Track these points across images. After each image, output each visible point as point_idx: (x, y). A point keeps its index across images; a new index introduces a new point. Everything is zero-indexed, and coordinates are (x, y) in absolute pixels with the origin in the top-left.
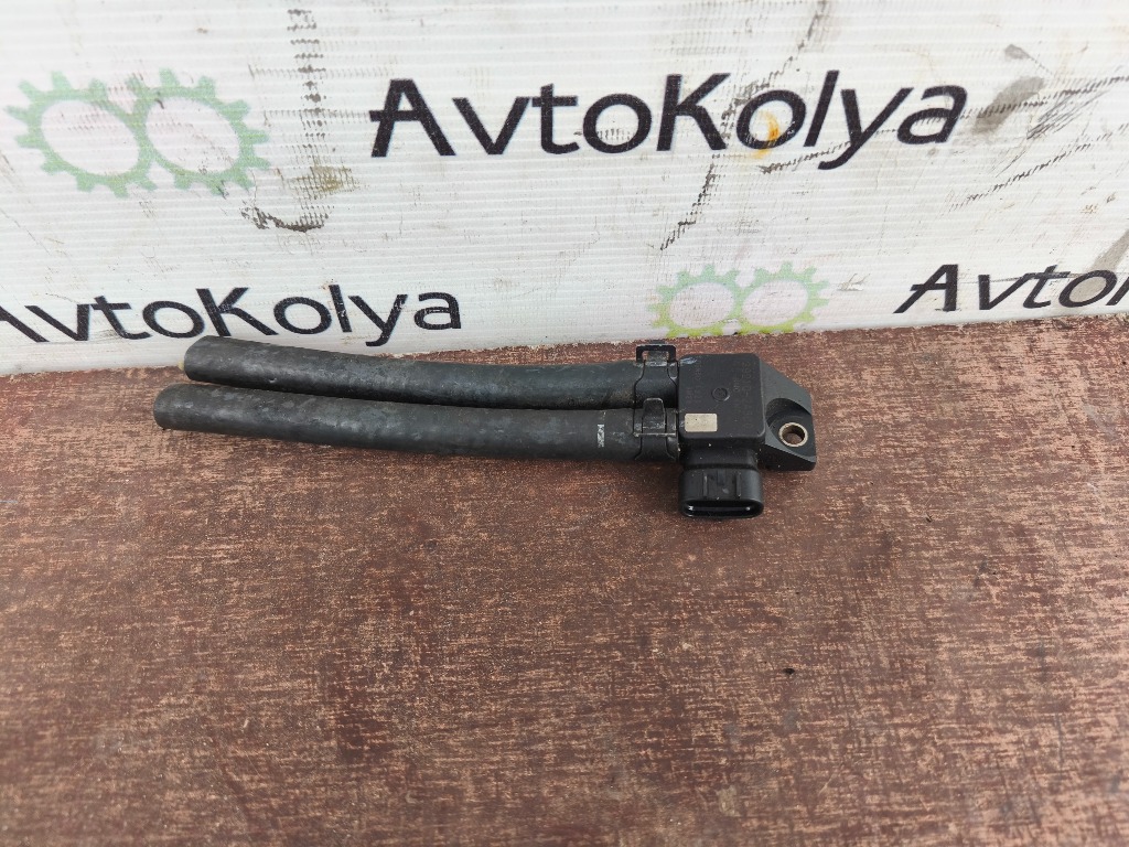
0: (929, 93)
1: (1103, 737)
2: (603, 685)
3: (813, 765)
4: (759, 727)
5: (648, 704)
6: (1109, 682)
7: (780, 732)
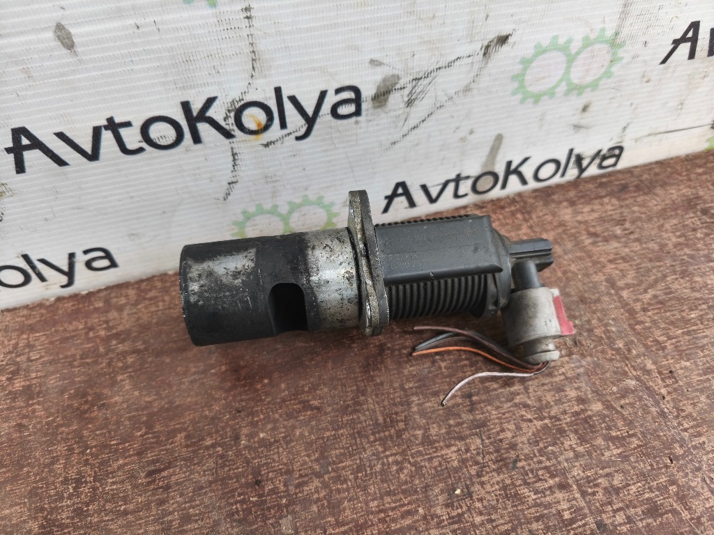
0: (338, 91)
1: (507, 438)
2: (210, 470)
3: (338, 491)
4: (306, 475)
5: (238, 477)
6: (509, 404)
7: (319, 475)
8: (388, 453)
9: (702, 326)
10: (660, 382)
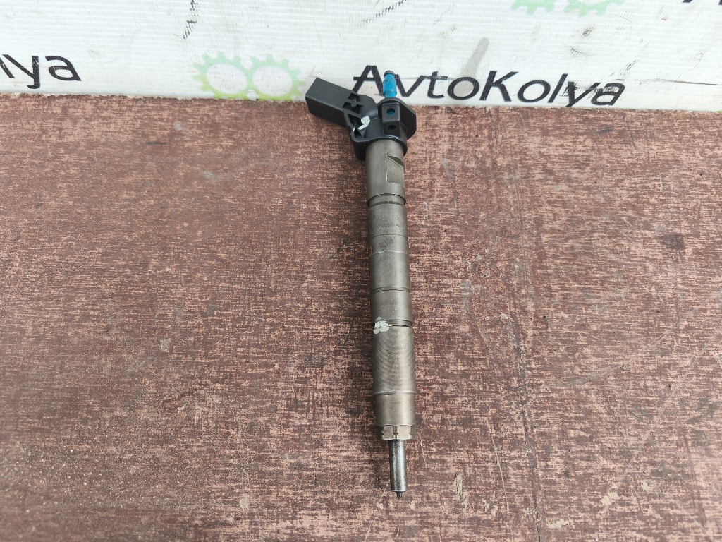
4: (194, 312)
7: (204, 315)
8: (268, 314)
9: (600, 287)
10: (531, 323)
